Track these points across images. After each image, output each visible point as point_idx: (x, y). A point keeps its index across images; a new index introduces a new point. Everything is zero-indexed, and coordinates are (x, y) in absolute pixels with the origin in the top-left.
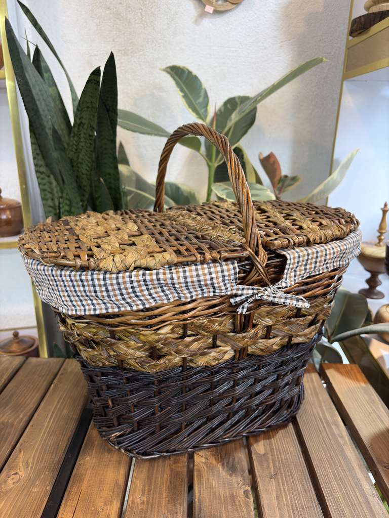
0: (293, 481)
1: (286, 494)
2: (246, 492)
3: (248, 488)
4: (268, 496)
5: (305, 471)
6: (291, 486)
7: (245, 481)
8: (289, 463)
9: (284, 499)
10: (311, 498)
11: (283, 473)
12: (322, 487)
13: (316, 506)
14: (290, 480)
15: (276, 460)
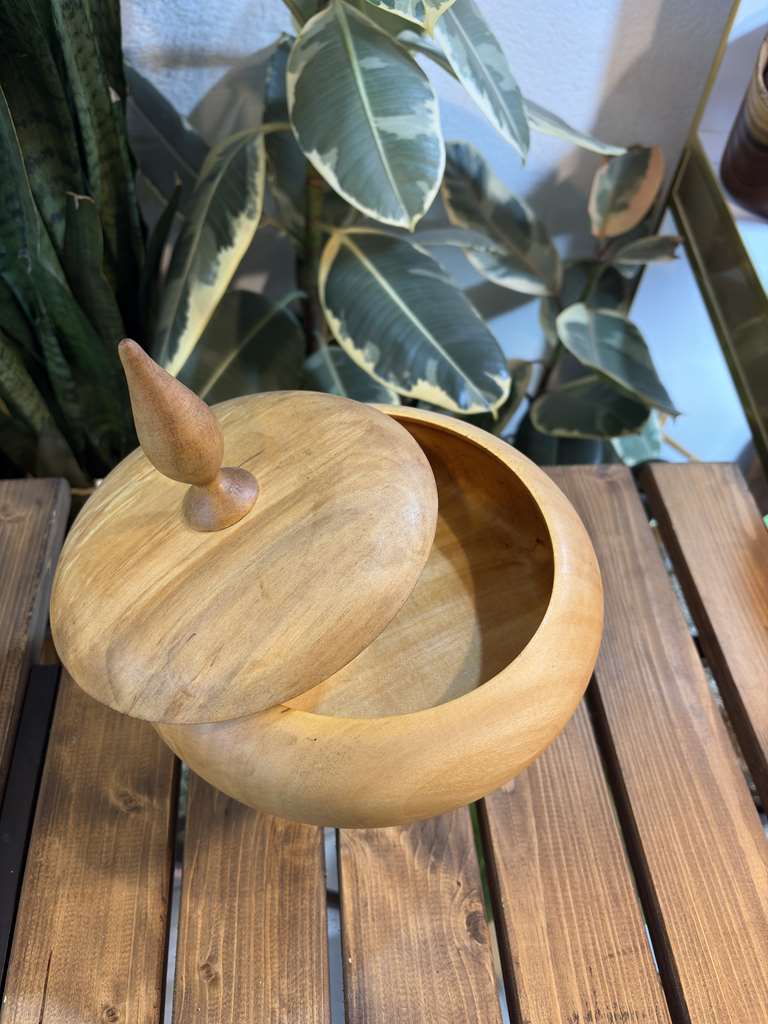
0: (585, 870)
1: (569, 917)
2: (472, 921)
3: (478, 907)
4: (526, 926)
5: (615, 835)
6: (582, 887)
7: (469, 884)
8: (576, 812)
9: (566, 932)
10: (630, 923)
11: (561, 846)
12: (655, 883)
13: (642, 947)
14: (578, 867)
15: (542, 807)
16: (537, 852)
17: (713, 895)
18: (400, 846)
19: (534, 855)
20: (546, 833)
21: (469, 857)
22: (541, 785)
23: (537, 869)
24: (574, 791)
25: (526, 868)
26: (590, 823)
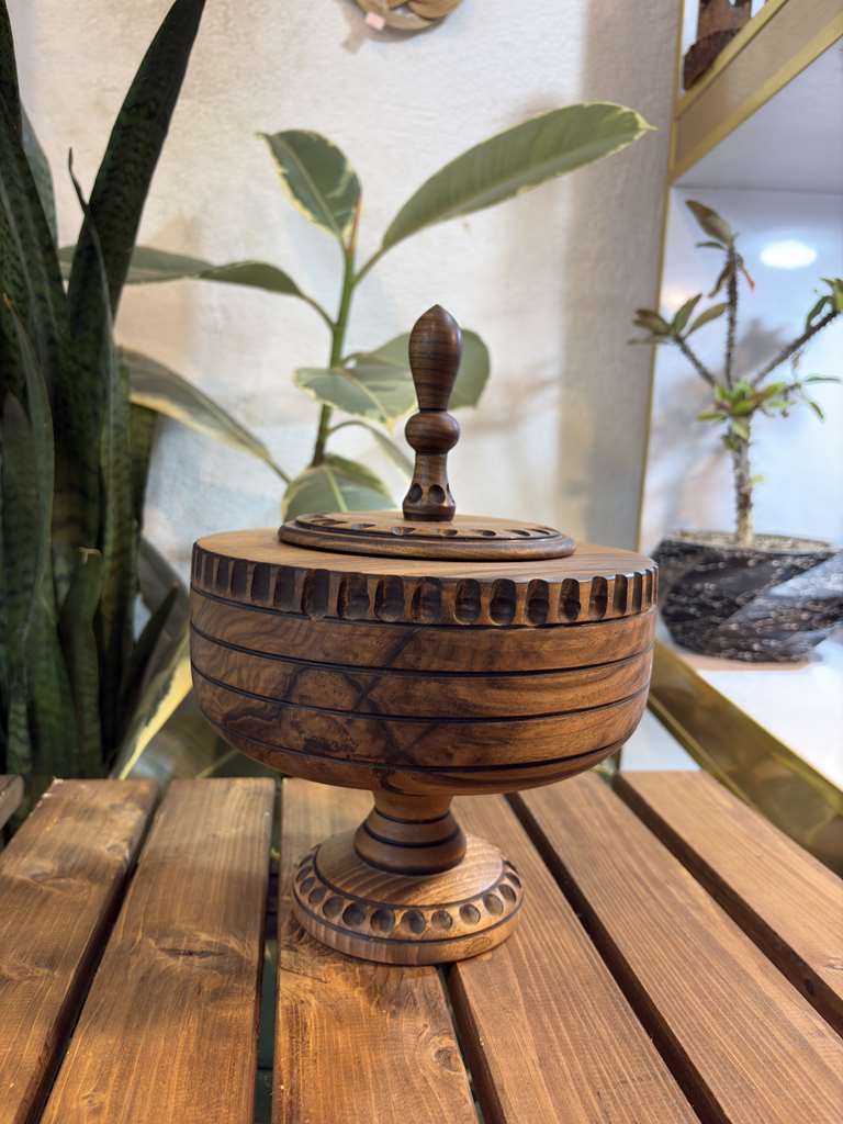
1: (567, 1053)
2: (443, 1054)
3: (450, 1043)
4: (512, 1058)
6: (580, 1028)
7: (437, 1026)
8: (566, 975)
9: (564, 1063)
10: (643, 1055)
11: (550, 998)
12: (669, 1024)
13: (663, 1074)
14: (573, 1013)
15: (526, 970)
16: (521, 1002)
17: (744, 1033)
18: (354, 998)
19: (518, 1005)
20: (532, 989)
21: (439, 1006)
22: (524, 956)
23: (521, 1015)
25: (509, 1014)
26: (584, 982)
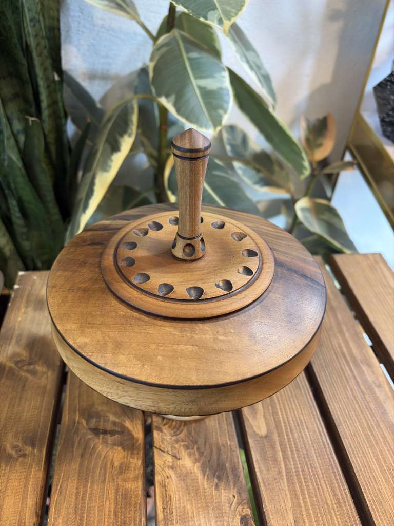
0: (317, 485)
1: (309, 515)
2: (244, 519)
3: (248, 511)
4: (280, 523)
5: (334, 461)
6: (316, 495)
7: (240, 496)
8: (307, 447)
11: (300, 470)
14: (312, 482)
15: (286, 445)
16: (284, 473)
18: (195, 473)
19: (282, 475)
20: (289, 461)
21: (240, 479)
22: (284, 431)
23: (285, 485)
24: (305, 435)
25: (277, 484)
26: (317, 455)
